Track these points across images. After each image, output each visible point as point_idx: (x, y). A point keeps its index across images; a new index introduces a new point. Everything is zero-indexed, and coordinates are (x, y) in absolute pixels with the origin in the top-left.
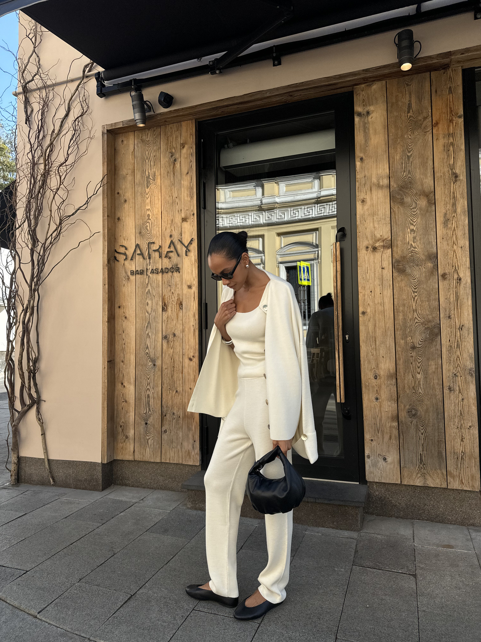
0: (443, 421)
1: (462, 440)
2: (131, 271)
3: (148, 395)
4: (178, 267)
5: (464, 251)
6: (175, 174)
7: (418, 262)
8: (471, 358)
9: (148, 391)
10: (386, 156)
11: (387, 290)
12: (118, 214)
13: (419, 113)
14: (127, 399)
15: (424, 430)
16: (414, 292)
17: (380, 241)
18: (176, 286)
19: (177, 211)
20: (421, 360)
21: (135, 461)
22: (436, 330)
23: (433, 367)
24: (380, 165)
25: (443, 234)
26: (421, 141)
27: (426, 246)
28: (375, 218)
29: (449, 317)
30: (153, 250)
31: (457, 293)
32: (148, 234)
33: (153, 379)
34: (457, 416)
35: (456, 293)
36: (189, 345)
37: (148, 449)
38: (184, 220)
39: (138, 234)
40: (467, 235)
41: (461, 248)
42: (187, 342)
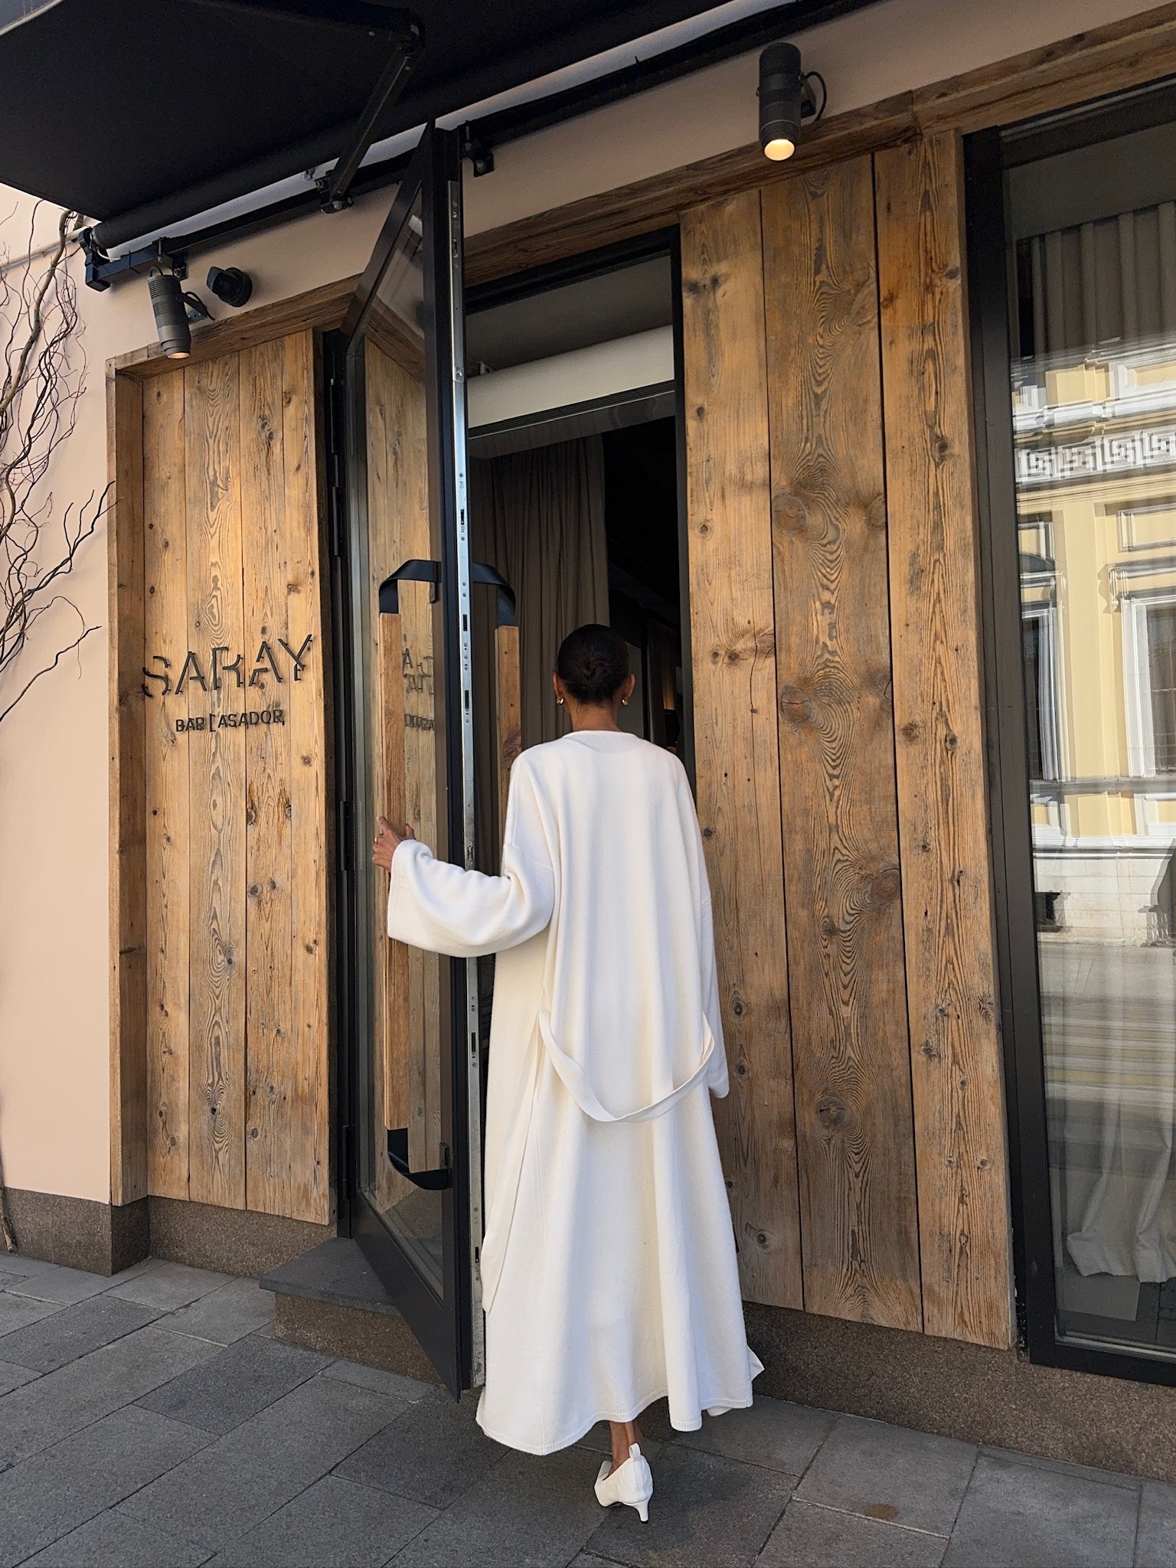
0: (912, 1142)
1: (962, 1201)
2: (177, 721)
3: (217, 1038)
4: (281, 712)
5: (963, 660)
6: (271, 471)
7: (842, 693)
8: (983, 965)
9: (216, 1027)
10: (760, 401)
11: (765, 771)
12: (151, 581)
13: (845, 271)
14: (172, 1046)
15: (861, 1164)
16: (832, 777)
17: (745, 637)
18: (276, 758)
19: (277, 565)
20: (850, 967)
21: (191, 1202)
22: (890, 884)
23: (881, 988)
24: (747, 424)
25: (907, 611)
26: (849, 350)
27: (862, 649)
28: (733, 573)
29: (924, 847)
30: (224, 668)
31: (944, 780)
32: (216, 625)
33: (226, 998)
34: (948, 1130)
35: (942, 779)
36: (305, 912)
37: (217, 1175)
38: (293, 588)
39: (194, 627)
40: (972, 613)
41: (957, 650)
42: (301, 902)
